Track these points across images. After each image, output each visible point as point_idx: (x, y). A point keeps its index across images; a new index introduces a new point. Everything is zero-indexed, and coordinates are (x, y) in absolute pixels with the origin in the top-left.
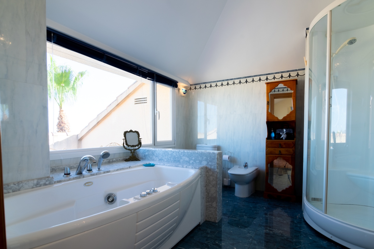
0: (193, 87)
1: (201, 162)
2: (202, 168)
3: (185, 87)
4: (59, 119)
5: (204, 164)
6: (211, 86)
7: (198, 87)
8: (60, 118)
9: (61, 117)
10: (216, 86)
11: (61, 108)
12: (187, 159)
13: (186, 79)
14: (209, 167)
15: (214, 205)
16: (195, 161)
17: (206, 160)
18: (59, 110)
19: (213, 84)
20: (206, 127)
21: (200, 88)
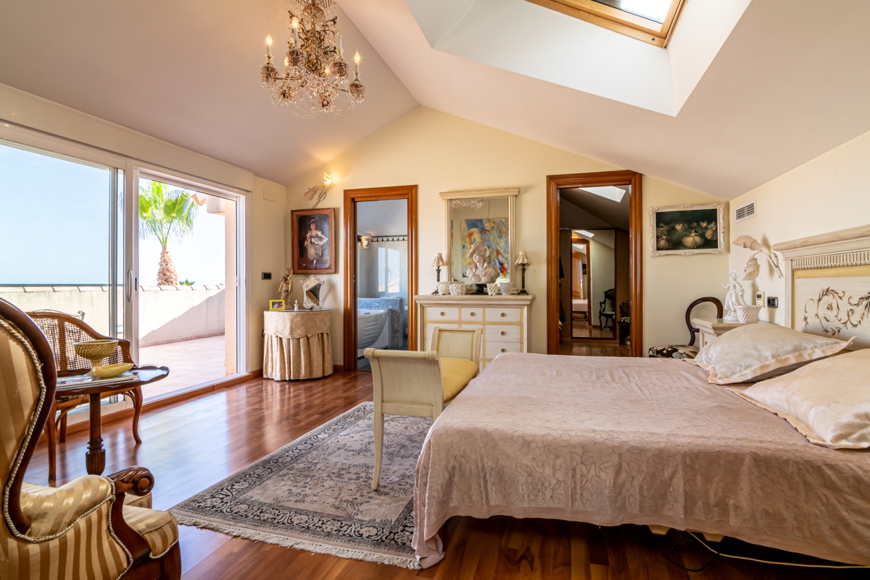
0: (375, 239)
1: (388, 306)
2: (389, 310)
3: (367, 239)
4: (161, 265)
5: (390, 307)
6: (393, 240)
7: (380, 239)
8: (164, 264)
9: (164, 262)
10: (398, 240)
11: (164, 248)
12: (377, 305)
13: (368, 232)
14: (393, 309)
15: (397, 335)
16: (383, 305)
17: (392, 304)
18: (161, 251)
19: (396, 239)
20: (387, 276)
21: (383, 240)
